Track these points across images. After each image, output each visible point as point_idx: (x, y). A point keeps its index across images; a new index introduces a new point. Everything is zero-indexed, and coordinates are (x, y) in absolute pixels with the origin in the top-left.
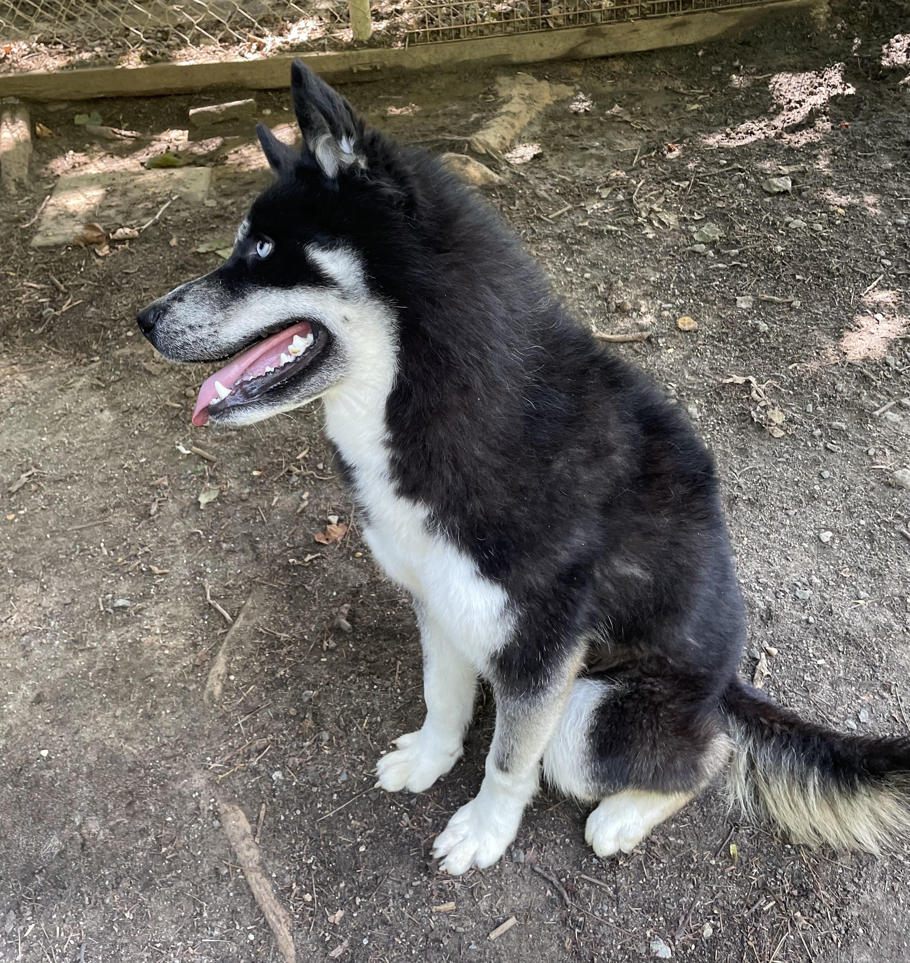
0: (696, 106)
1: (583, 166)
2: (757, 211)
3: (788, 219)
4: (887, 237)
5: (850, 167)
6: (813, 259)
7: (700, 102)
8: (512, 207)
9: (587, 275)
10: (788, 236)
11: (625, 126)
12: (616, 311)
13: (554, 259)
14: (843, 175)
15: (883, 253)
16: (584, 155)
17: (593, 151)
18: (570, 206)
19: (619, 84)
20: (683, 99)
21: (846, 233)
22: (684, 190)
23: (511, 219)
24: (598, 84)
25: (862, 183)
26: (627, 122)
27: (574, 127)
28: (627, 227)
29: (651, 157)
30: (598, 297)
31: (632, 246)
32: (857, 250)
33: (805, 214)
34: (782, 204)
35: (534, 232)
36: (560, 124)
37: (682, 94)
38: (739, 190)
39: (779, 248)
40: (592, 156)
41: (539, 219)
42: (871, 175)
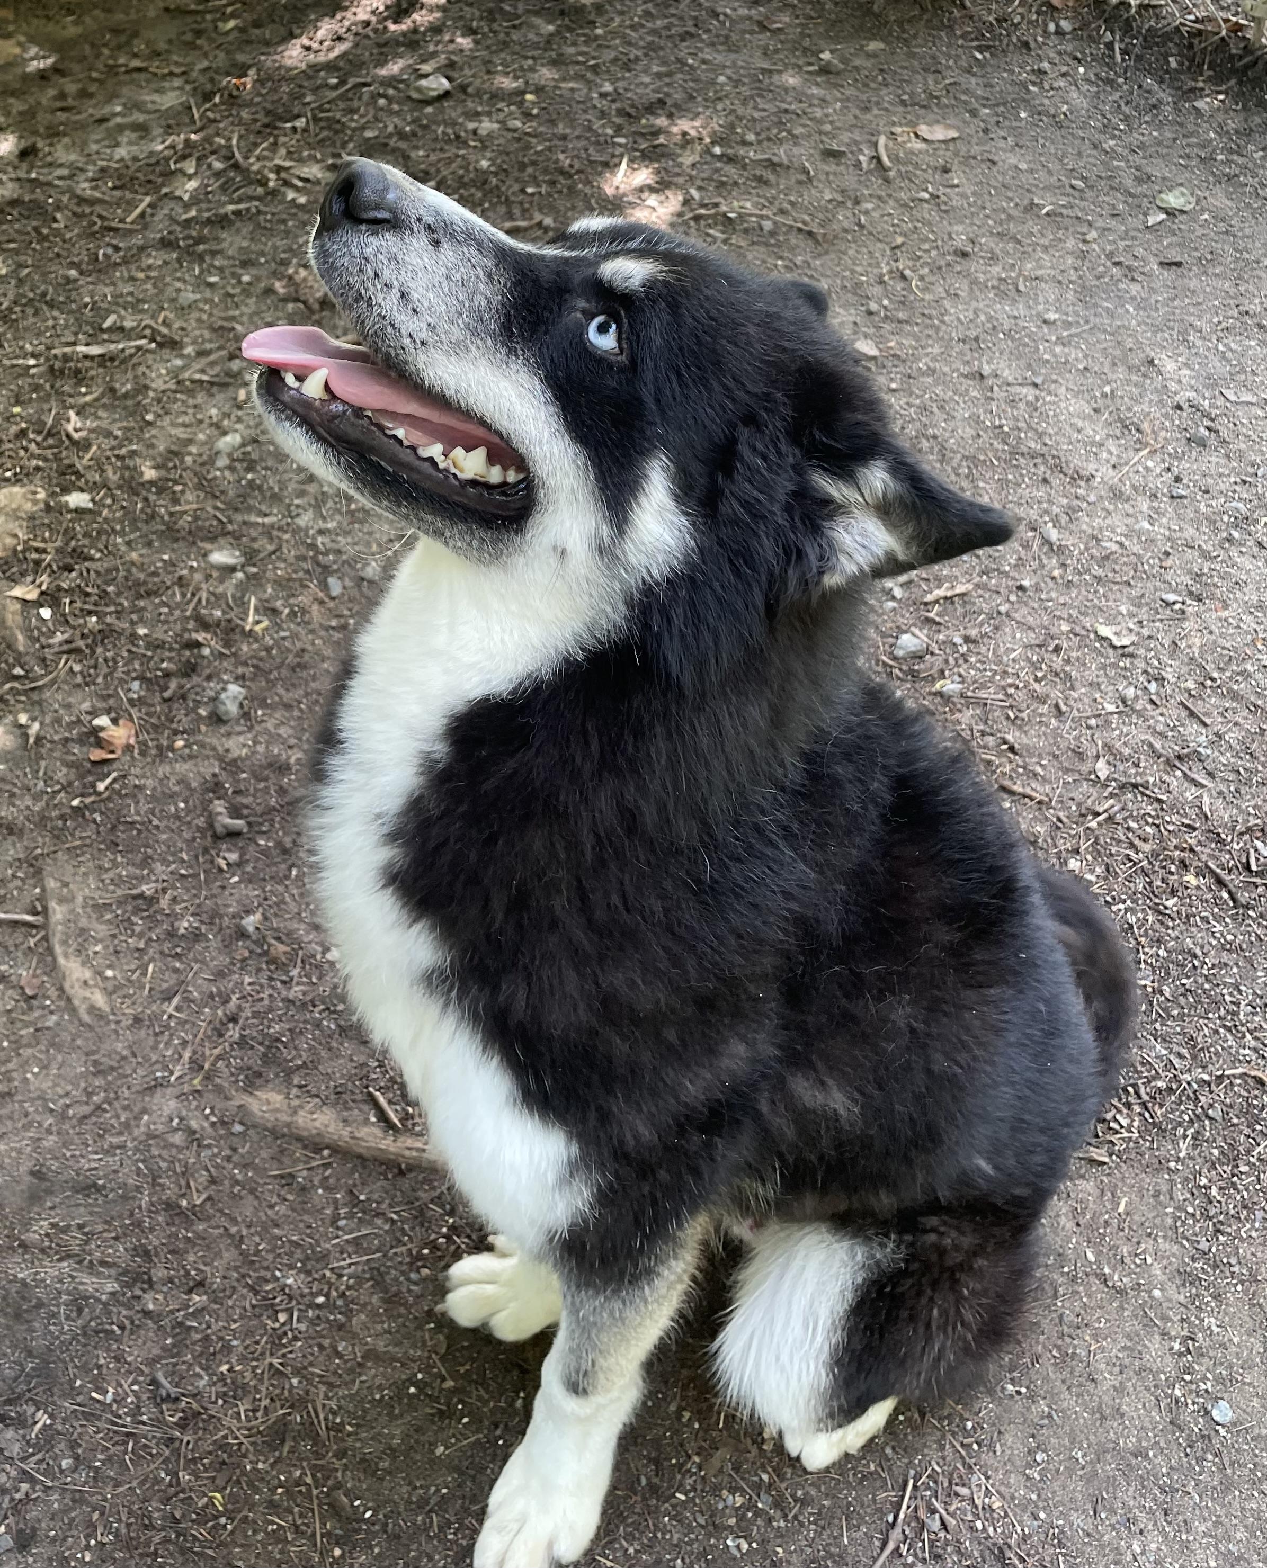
0: (231, 24)
1: (117, 145)
2: (425, 127)
3: (471, 126)
4: (602, 112)
5: (504, 43)
6: (534, 163)
7: (233, 16)
8: (55, 225)
9: (246, 279)
10: (485, 148)
11: (143, 76)
12: (322, 310)
13: (178, 275)
14: (503, 55)
15: (609, 131)
16: (107, 129)
17: (119, 120)
18: (148, 199)
19: (88, 20)
20: (204, 20)
21: (552, 122)
22: (305, 130)
23: (64, 241)
24: (51, 27)
25: (533, 58)
26: (139, 70)
27: (55, 98)
28: (258, 199)
29: (215, 105)
30: (285, 300)
31: (284, 222)
32: (578, 137)
33: (489, 114)
34: (451, 110)
35: (117, 249)
36: (31, 100)
37: (197, 12)
38: (382, 109)
39: (484, 164)
40: (121, 128)
41: (111, 229)
42: (536, 46)
